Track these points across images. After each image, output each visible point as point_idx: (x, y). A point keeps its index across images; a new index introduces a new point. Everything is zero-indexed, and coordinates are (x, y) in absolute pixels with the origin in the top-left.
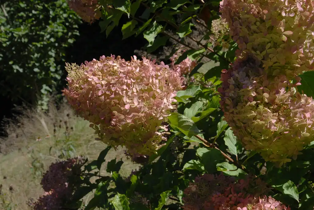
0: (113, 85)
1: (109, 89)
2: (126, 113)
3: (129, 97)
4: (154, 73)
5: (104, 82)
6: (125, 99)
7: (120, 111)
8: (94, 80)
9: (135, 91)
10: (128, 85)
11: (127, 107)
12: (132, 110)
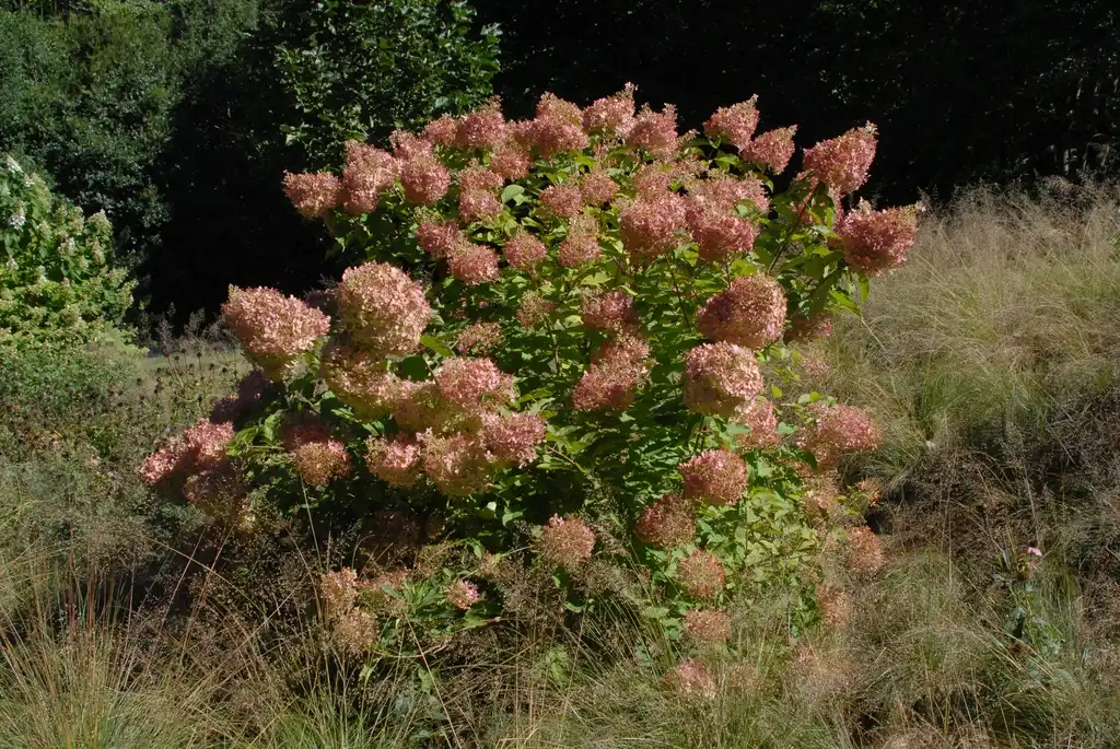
0: (261, 314)
1: (256, 317)
2: (263, 341)
3: (271, 329)
4: (299, 315)
5: (253, 310)
6: (267, 329)
7: (259, 337)
8: (246, 305)
9: (277, 324)
10: (272, 319)
11: (265, 336)
12: (269, 340)
